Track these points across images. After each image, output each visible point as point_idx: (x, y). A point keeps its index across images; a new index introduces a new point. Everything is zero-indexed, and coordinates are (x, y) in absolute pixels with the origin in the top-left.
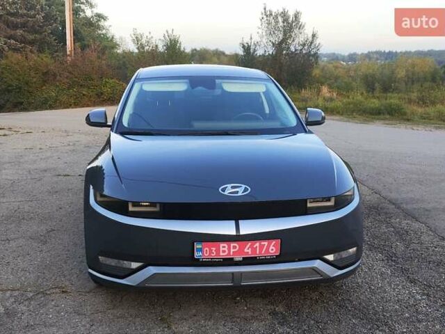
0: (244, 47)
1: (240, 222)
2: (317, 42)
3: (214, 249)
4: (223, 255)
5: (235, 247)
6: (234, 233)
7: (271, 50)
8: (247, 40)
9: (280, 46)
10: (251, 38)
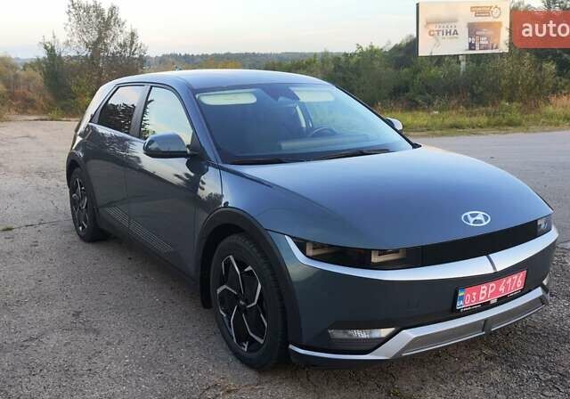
0: (46, 47)
1: (490, 255)
2: (139, 41)
3: (474, 294)
4: (482, 299)
5: (493, 287)
6: (492, 271)
7: (85, 52)
8: (49, 38)
9: (96, 46)
10: (54, 37)
